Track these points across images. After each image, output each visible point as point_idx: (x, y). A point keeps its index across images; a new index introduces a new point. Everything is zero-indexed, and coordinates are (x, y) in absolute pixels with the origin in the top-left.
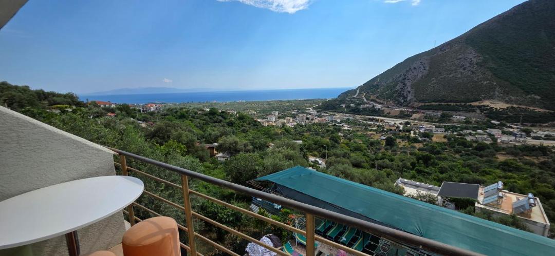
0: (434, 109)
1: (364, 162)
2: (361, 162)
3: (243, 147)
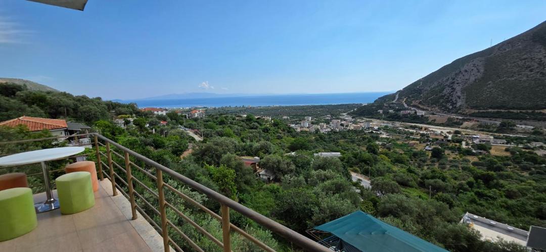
1: (411, 181)
2: (408, 180)
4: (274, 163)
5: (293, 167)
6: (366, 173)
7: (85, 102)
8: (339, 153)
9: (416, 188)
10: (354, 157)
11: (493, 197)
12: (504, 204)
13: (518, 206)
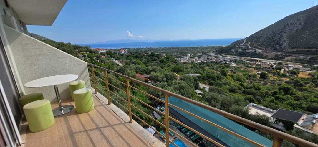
0: (304, 54)
1: (237, 89)
2: (235, 89)
3: (161, 79)
4: (155, 77)
5: (165, 79)
6: (210, 84)
7: (63, 45)
8: (199, 74)
9: (240, 93)
10: (207, 76)
11: (285, 100)
12: (290, 103)
13: (297, 104)
